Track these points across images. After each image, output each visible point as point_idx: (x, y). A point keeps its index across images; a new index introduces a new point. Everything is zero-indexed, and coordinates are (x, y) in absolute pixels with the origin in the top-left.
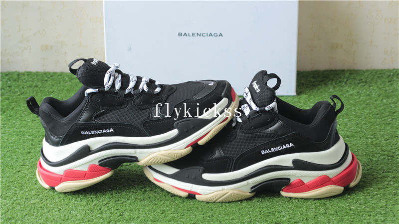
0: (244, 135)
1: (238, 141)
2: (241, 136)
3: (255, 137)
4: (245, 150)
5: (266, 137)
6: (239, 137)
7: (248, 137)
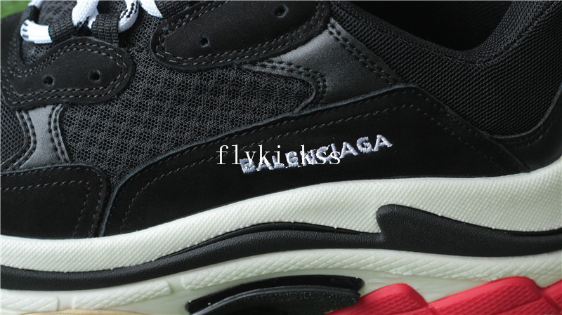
0: (164, 74)
1: (136, 99)
2: (154, 81)
3: (216, 92)
4: (167, 152)
5: (267, 94)
6: (142, 85)
7: (184, 87)
